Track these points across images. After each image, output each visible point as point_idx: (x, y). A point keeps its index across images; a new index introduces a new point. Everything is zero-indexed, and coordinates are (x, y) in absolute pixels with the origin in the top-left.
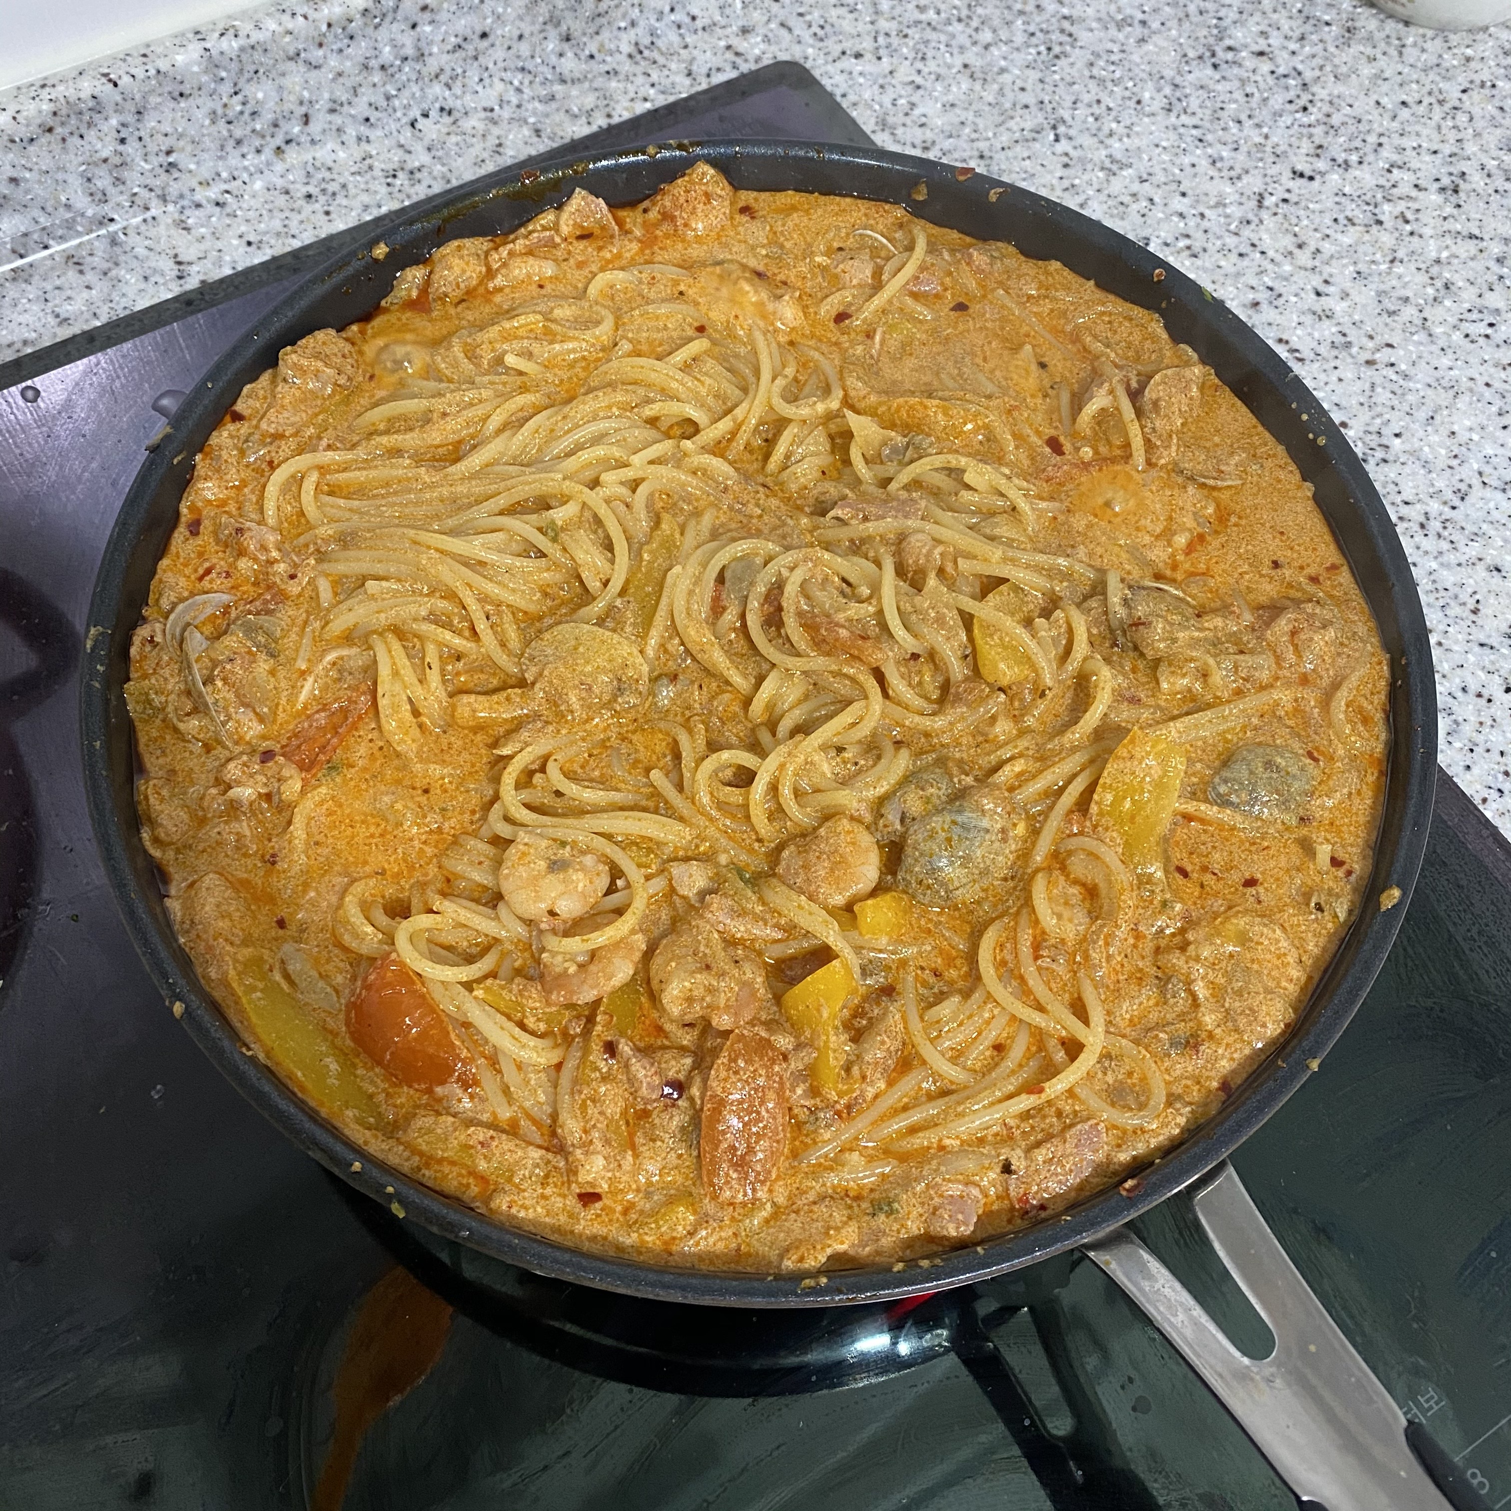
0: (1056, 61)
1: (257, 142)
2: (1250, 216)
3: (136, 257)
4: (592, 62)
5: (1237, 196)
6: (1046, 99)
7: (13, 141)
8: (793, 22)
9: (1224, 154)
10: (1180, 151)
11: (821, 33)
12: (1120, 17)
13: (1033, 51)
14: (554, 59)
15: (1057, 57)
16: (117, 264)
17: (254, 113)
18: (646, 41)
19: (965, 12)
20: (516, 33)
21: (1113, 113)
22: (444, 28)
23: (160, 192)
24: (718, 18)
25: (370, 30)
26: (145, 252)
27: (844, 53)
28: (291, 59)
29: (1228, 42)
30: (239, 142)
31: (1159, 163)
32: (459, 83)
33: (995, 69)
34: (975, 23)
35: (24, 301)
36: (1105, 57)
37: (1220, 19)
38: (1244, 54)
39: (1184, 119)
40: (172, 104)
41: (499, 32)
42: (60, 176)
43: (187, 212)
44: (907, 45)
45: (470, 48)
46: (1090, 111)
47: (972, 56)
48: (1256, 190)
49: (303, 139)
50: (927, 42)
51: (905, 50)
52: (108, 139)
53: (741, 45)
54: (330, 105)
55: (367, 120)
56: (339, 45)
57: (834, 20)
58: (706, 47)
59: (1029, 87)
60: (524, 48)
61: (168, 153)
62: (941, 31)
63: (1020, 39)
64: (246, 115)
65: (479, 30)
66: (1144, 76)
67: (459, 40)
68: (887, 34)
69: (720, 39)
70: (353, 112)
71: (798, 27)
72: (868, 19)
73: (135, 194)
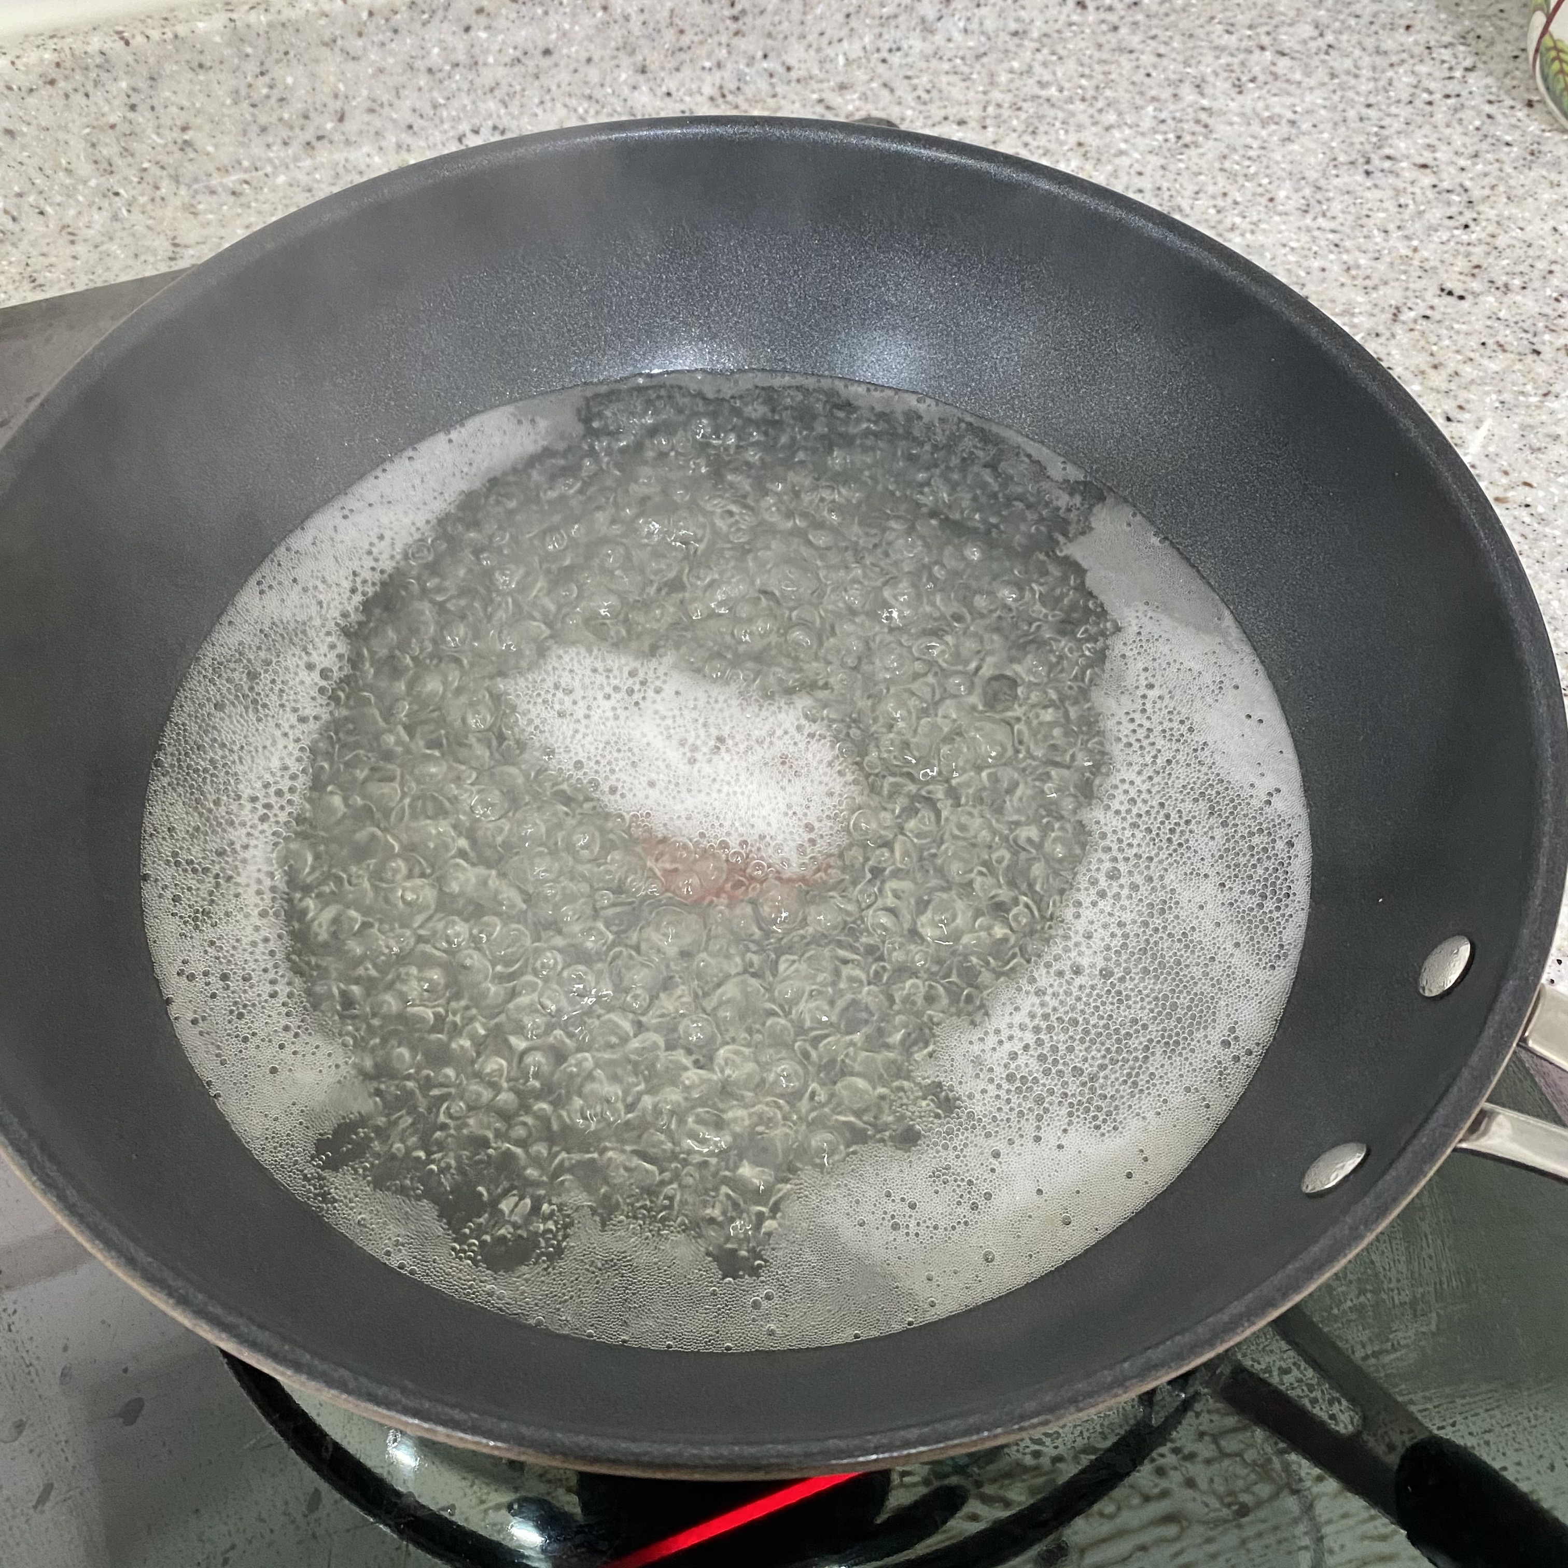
0: (1184, 150)
1: (285, 133)
2: (1381, 329)
3: (134, 235)
4: (667, 99)
5: (1369, 307)
6: (1165, 185)
7: (10, 88)
8: (898, 83)
9: (1362, 262)
10: (1311, 254)
11: (925, 96)
12: (1266, 114)
13: (1160, 137)
14: (626, 91)
15: (1186, 146)
16: (111, 239)
17: (282, 100)
18: (732, 86)
19: (1090, 93)
20: (584, 55)
21: (1240, 208)
22: (500, 37)
23: (172, 172)
24: (816, 71)
25: (417, 26)
26: (145, 231)
27: (946, 118)
28: (326, 44)
29: (1387, 151)
30: (264, 130)
31: (1284, 263)
32: (517, 102)
33: (1113, 151)
36: (1241, 152)
37: (1382, 127)
38: (1404, 164)
39: (1321, 221)
40: (190, 75)
41: (565, 51)
42: (61, 136)
43: (199, 197)
44: (1017, 117)
45: (531, 63)
46: (1212, 202)
47: (1089, 136)
48: (1393, 302)
49: (337, 137)
50: (1041, 118)
51: (1015, 122)
52: (116, 103)
53: (835, 100)
54: (369, 104)
55: (410, 127)
56: (381, 37)
57: (944, 87)
59: (1148, 171)
60: (593, 74)
61: (184, 129)
62: (1060, 108)
63: (1147, 124)
65: (541, 46)
66: (1284, 175)
67: (518, 54)
68: (999, 106)
69: (813, 92)
70: (395, 116)
71: (902, 89)
72: (981, 89)
73: (145, 170)
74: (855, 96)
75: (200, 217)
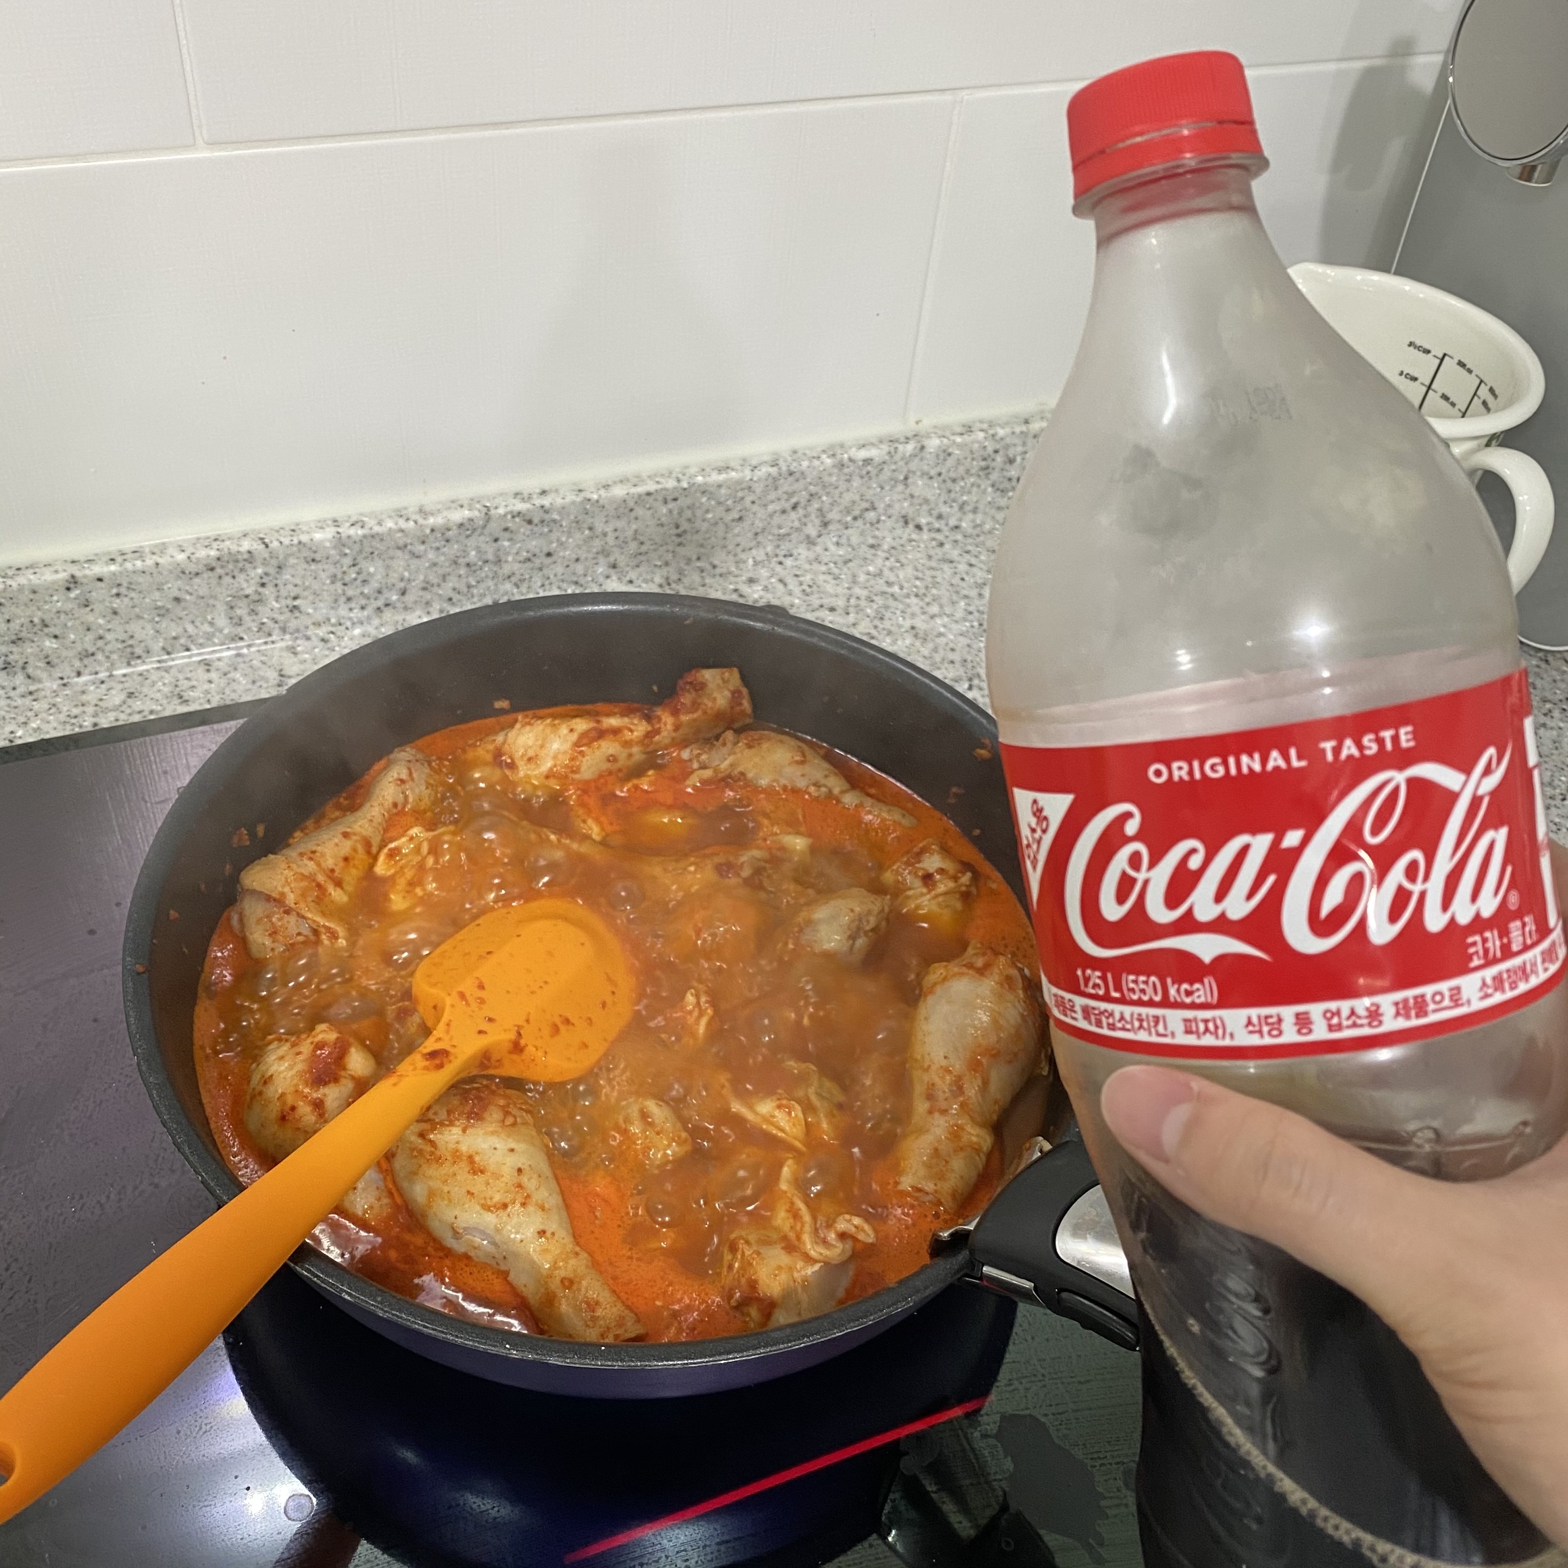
1: (363, 602)
3: (251, 667)
6: (969, 658)
7: (183, 573)
8: (790, 580)
16: (236, 669)
17: (364, 581)
19: (922, 591)
20: (574, 556)
22: (518, 545)
23: (282, 625)
24: (733, 569)
25: (462, 538)
26: (260, 665)
27: (822, 606)
28: (399, 548)
30: (349, 599)
32: (525, 585)
33: (935, 633)
34: (927, 600)
35: (160, 684)
40: (306, 566)
41: (561, 554)
42: (211, 602)
44: (871, 607)
45: (537, 562)
47: (920, 623)
49: (399, 605)
50: (887, 607)
52: (252, 582)
53: (745, 589)
55: (450, 599)
56: (437, 544)
57: (821, 583)
58: (719, 588)
60: (580, 568)
62: (901, 602)
63: (959, 614)
65: (545, 550)
67: (529, 555)
68: (858, 598)
69: (731, 584)
70: (440, 592)
71: (792, 584)
72: (846, 585)
73: (263, 624)
74: (760, 588)
75: (299, 656)
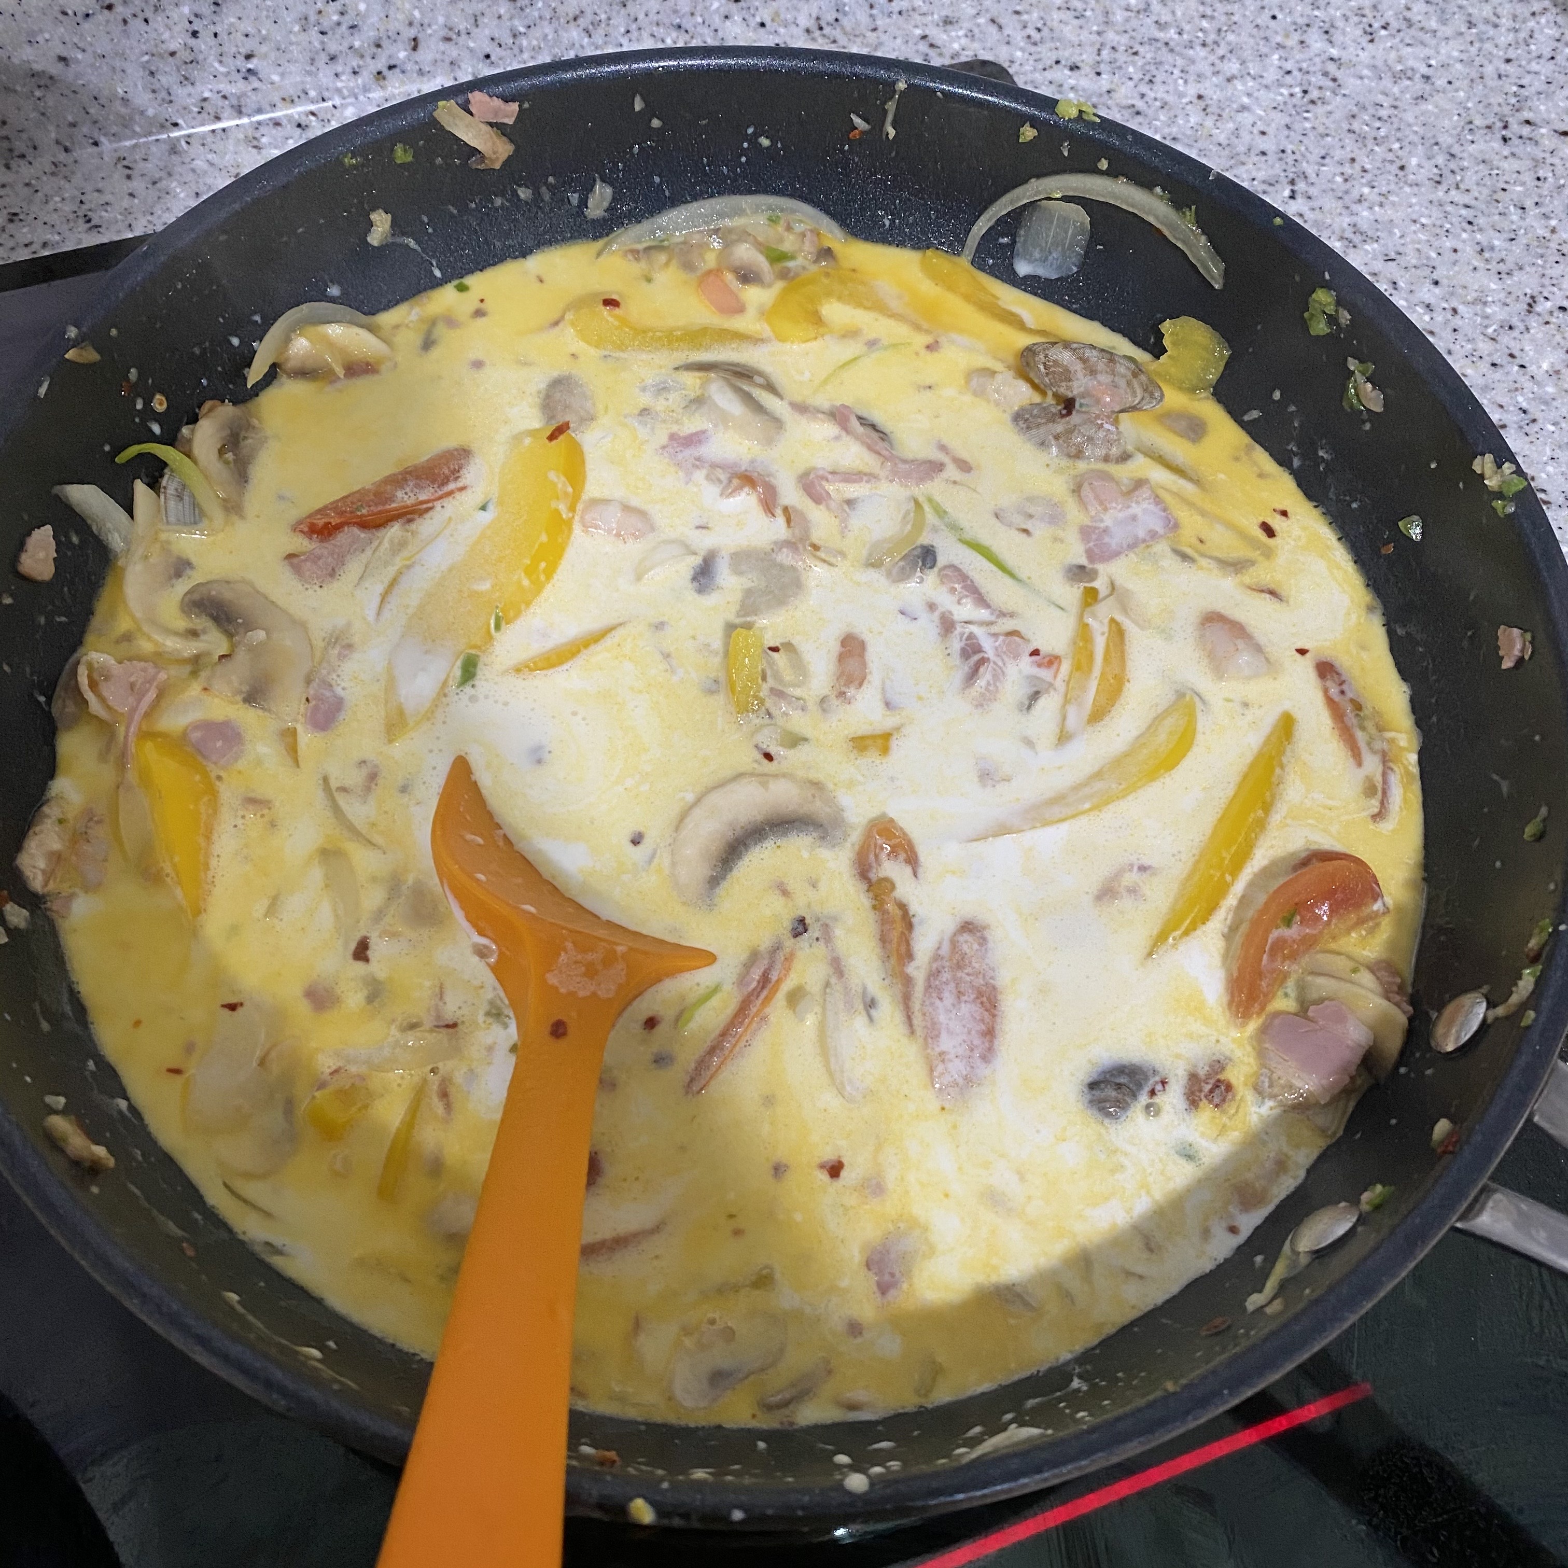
0: (1311, 107)
2: (1515, 321)
4: (762, 30)
5: (1502, 295)
7: (65, 14)
9: (1496, 243)
10: (1442, 232)
11: (1036, 36)
12: (1399, 67)
13: (1285, 91)
14: (717, 21)
15: (1313, 102)
18: (830, 17)
21: (1368, 177)
29: (1527, 115)
31: (1413, 242)
36: (1371, 110)
37: (1522, 86)
38: (1543, 131)
39: (1454, 195)
43: (263, 130)
46: (1340, 169)
48: (1528, 291)
51: (1131, 69)
52: (177, 28)
54: (444, 33)
59: (1271, 130)
61: (248, 57)
64: (344, 28)
66: (1416, 139)
